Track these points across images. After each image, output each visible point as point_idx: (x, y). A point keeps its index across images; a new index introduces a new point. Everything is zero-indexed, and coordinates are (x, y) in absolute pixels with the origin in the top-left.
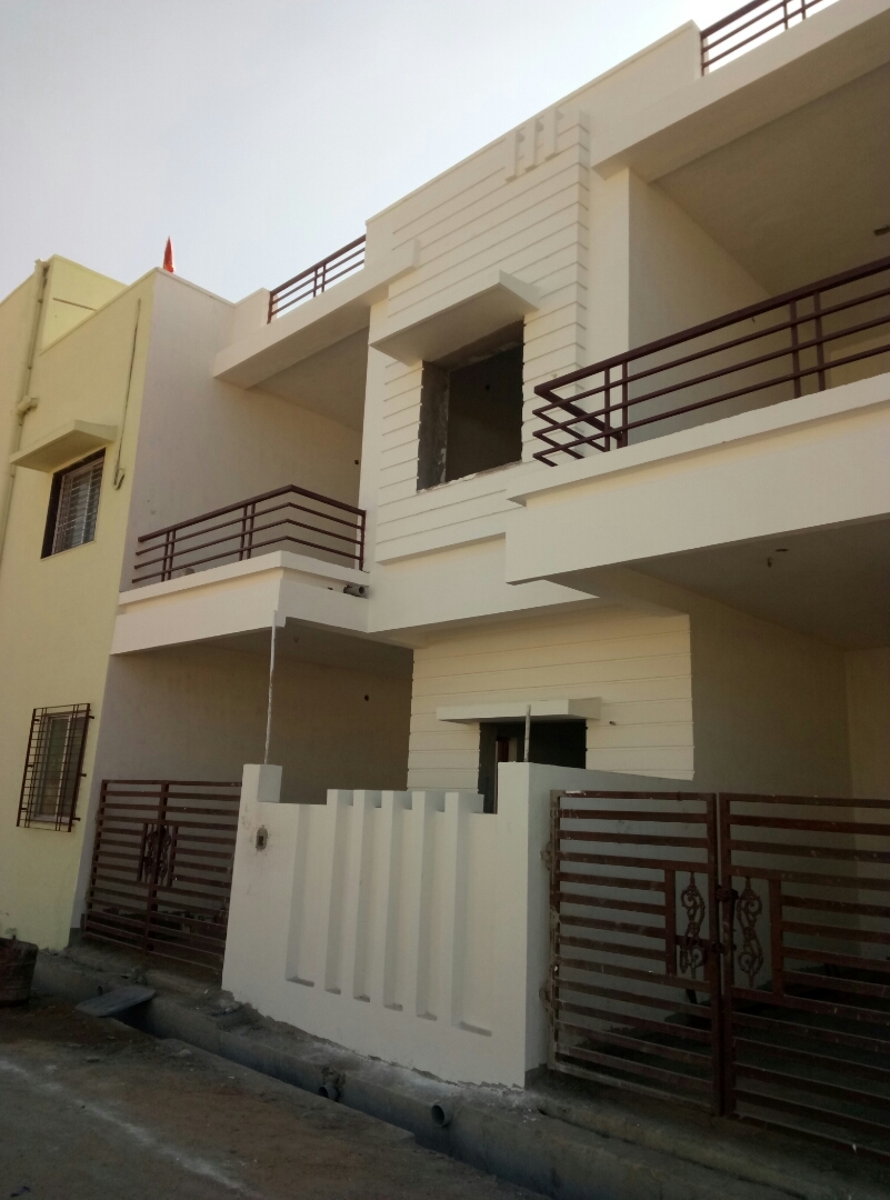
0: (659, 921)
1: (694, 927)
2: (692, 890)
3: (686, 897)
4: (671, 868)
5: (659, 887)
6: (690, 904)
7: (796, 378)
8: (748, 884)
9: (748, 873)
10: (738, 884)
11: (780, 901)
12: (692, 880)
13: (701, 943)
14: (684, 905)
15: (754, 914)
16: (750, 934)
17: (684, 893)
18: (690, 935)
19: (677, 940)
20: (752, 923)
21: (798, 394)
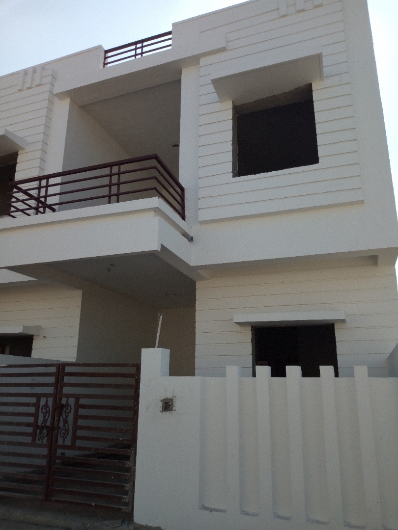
0: (31, 420)
1: (45, 421)
2: (46, 405)
3: (44, 408)
4: (38, 396)
5: (34, 405)
6: (44, 411)
7: (109, 196)
8: (67, 401)
9: (68, 396)
10: (64, 401)
11: (78, 406)
12: (47, 401)
13: (47, 427)
14: (42, 411)
15: (68, 413)
16: (65, 422)
17: (43, 407)
18: (43, 425)
19: (38, 427)
20: (67, 417)
21: (109, 203)
